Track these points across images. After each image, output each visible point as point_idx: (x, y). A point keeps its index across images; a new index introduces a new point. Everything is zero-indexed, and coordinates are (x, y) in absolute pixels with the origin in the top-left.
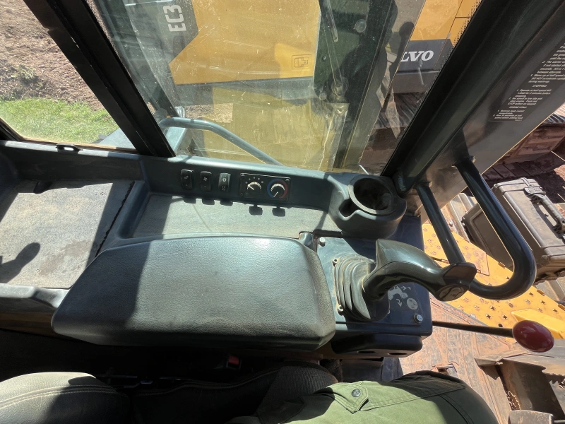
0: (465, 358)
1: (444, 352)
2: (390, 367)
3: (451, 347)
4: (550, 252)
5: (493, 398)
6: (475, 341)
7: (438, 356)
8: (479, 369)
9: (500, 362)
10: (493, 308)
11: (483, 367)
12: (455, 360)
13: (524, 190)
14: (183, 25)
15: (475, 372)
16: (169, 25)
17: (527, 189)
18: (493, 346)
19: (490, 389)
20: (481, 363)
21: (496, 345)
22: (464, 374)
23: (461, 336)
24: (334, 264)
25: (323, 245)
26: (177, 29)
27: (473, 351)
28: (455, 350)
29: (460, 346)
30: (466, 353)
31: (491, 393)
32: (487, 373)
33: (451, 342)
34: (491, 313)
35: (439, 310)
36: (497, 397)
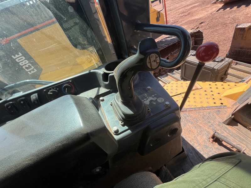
0: (219, 125)
1: (209, 128)
2: (191, 153)
3: (210, 124)
4: (216, 68)
5: (244, 135)
6: (217, 115)
7: (207, 132)
8: (228, 126)
9: (232, 116)
10: (213, 99)
11: (228, 124)
12: (216, 129)
13: (191, 55)
14: (35, 69)
15: (227, 129)
16: (29, 72)
17: (192, 54)
18: (225, 112)
19: (240, 132)
20: (227, 123)
21: (226, 111)
22: (224, 133)
23: (209, 117)
24: (111, 105)
25: (103, 100)
26: (32, 72)
27: (219, 120)
28: (212, 124)
29: (213, 122)
30: (217, 123)
31: (241, 133)
32: (232, 125)
33: (208, 122)
34: (214, 101)
35: (193, 112)
36: (245, 133)
